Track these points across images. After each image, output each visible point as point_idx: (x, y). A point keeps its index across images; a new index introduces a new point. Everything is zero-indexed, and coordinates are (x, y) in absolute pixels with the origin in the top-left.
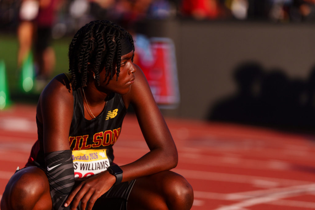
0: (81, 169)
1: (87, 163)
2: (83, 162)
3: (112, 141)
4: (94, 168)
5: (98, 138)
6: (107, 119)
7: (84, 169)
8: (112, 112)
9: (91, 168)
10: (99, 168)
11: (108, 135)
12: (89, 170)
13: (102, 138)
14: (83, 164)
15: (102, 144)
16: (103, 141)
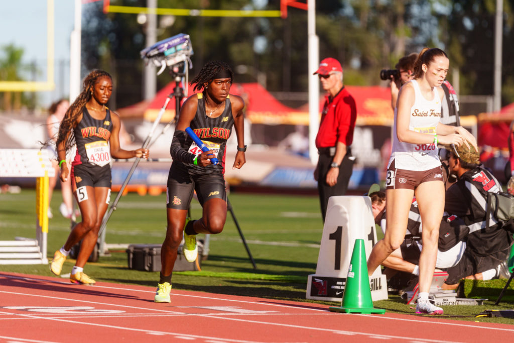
6: (222, 121)
8: (225, 118)
15: (218, 136)
16: (218, 133)
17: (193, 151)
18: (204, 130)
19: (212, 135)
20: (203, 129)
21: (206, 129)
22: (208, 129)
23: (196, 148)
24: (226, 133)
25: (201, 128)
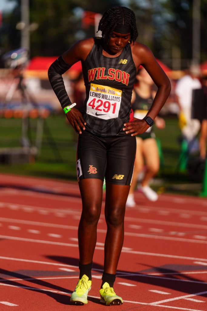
0: (102, 98)
1: (106, 94)
2: (103, 93)
3: (122, 79)
4: (110, 99)
5: (112, 72)
6: (120, 63)
7: (104, 99)
8: (123, 60)
9: (108, 98)
10: (114, 100)
11: (119, 73)
12: (107, 99)
13: (115, 73)
14: (104, 95)
15: (115, 78)
16: (115, 75)
17: (92, 104)
18: (99, 69)
19: (108, 77)
20: (97, 69)
21: (101, 69)
22: (103, 69)
23: (94, 100)
24: (125, 76)
25: (96, 67)
